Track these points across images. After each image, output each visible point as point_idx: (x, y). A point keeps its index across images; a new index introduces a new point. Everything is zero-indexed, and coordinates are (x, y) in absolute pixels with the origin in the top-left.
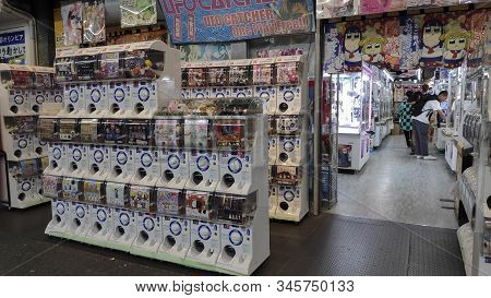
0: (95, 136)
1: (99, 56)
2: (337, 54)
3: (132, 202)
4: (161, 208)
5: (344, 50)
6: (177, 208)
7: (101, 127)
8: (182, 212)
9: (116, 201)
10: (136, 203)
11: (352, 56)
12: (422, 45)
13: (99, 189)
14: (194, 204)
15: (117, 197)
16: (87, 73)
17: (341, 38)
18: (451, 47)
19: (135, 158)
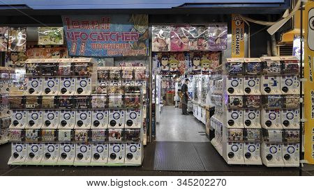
0: (52, 105)
1: (57, 64)
2: (158, 66)
3: (76, 138)
4: (94, 139)
5: (161, 65)
6: (104, 138)
7: (57, 100)
8: (107, 140)
9: (65, 139)
10: (79, 139)
11: (165, 68)
12: (193, 65)
13: (53, 133)
14: (114, 135)
15: (66, 136)
16: (49, 72)
17: (160, 59)
18: (204, 66)
19: (76, 116)
